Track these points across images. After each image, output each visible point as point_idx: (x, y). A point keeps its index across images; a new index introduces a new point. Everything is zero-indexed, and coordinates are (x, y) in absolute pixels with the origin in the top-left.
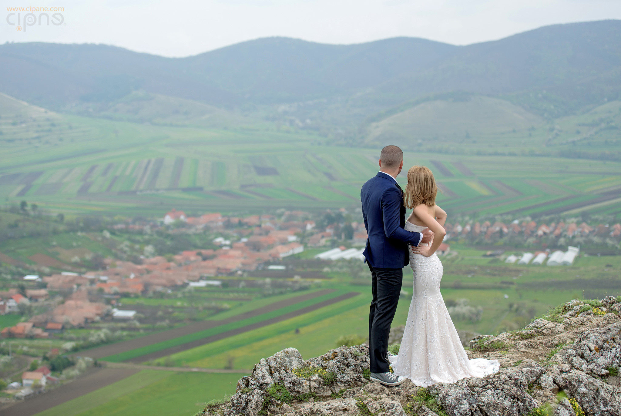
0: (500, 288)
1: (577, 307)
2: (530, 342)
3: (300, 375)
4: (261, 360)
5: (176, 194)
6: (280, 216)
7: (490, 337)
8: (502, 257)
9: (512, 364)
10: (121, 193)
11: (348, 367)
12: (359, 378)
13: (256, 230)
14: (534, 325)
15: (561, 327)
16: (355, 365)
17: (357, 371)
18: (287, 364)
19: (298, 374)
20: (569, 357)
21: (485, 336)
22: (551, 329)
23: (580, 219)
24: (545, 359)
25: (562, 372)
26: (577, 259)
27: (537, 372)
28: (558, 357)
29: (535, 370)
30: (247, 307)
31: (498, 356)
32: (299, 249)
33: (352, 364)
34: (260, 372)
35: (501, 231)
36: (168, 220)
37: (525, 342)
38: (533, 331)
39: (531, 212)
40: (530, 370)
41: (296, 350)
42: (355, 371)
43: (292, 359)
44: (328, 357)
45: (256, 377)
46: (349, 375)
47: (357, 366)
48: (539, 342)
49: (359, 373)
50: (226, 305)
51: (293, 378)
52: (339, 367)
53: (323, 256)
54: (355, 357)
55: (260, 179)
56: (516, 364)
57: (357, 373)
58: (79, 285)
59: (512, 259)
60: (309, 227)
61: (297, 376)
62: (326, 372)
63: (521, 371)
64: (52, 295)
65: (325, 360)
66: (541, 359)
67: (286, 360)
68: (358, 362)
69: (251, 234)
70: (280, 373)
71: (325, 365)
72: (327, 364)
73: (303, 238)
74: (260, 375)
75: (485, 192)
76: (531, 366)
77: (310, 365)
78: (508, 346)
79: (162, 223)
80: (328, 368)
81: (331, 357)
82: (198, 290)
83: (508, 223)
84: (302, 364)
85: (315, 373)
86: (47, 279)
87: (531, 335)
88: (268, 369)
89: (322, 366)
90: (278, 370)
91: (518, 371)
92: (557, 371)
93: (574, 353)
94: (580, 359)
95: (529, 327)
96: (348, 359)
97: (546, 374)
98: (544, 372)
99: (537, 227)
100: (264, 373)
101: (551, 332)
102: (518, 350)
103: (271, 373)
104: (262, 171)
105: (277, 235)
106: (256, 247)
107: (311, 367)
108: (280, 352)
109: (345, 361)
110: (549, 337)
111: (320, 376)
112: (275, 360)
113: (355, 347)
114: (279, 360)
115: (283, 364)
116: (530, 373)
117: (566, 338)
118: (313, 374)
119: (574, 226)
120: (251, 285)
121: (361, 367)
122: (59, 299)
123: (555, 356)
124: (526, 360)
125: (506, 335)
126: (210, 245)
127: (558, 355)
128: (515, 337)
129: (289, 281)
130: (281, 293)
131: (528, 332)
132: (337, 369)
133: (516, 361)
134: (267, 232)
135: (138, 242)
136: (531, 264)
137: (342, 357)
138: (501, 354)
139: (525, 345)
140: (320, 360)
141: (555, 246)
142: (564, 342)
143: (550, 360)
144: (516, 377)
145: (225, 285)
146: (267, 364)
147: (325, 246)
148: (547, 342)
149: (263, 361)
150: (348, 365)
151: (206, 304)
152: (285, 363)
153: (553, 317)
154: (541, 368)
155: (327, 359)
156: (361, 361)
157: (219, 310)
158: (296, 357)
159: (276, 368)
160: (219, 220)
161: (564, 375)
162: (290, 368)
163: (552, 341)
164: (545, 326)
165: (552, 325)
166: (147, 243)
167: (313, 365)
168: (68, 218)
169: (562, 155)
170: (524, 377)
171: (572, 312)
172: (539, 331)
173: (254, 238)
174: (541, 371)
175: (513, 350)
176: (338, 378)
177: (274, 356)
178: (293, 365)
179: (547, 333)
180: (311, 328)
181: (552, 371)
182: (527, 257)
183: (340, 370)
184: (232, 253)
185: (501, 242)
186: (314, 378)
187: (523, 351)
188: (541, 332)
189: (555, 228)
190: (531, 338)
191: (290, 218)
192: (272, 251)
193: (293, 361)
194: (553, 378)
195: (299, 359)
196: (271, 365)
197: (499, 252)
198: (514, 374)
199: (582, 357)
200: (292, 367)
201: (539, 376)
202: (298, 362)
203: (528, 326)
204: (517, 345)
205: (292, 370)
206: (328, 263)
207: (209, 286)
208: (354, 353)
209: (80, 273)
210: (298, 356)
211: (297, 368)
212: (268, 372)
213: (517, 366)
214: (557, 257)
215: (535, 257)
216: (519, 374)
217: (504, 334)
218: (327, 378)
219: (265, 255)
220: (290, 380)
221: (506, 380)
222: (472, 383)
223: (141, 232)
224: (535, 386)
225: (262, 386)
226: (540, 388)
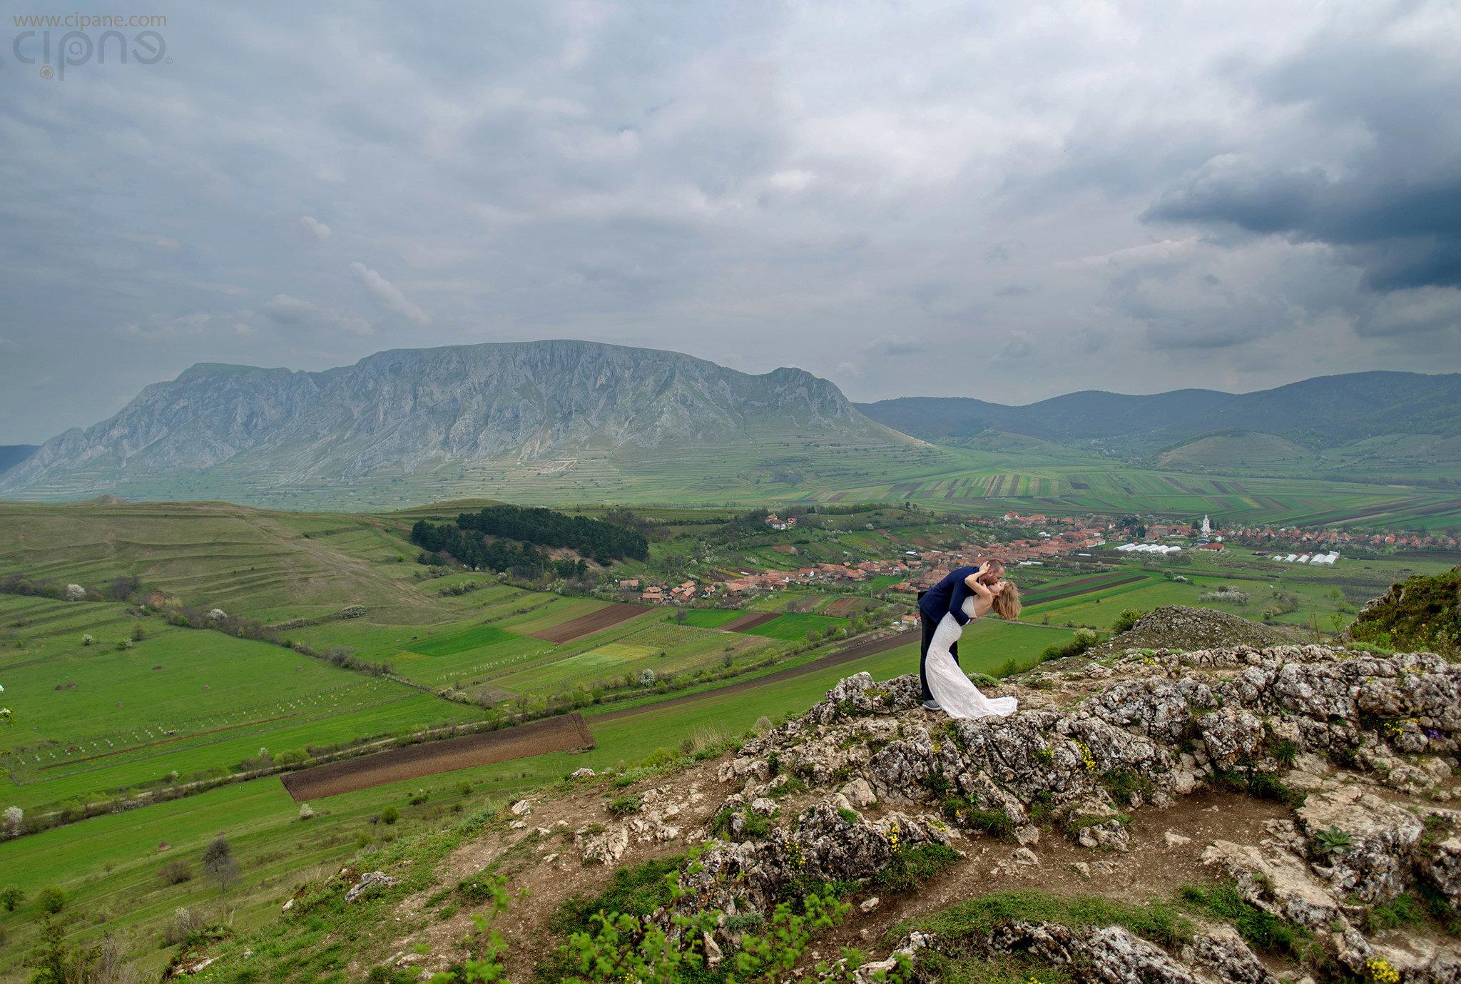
0: (1266, 580)
3: (867, 695)
5: (1013, 500)
6: (1089, 518)
8: (1269, 556)
10: (973, 498)
11: (905, 693)
12: (913, 702)
13: (1070, 527)
14: (1087, 668)
15: (1110, 671)
18: (859, 686)
19: (866, 693)
20: (1092, 705)
22: (1099, 674)
23: (1342, 529)
24: (1071, 704)
25: (1079, 718)
26: (1337, 561)
27: (1055, 717)
28: (1082, 705)
29: (1053, 715)
30: (1060, 582)
31: (1036, 695)
32: (1102, 543)
33: (908, 691)
34: (836, 689)
35: (1269, 536)
36: (1007, 518)
37: (1070, 683)
38: (1084, 673)
39: (1297, 522)
40: (1049, 715)
41: (870, 675)
42: (910, 696)
43: (864, 682)
44: (893, 682)
46: (905, 699)
47: (912, 692)
48: (1082, 685)
50: (1045, 579)
51: (861, 697)
52: (897, 692)
53: (1120, 548)
55: (1075, 492)
56: (1041, 707)
58: (942, 560)
59: (1278, 558)
60: (1111, 527)
61: (865, 695)
62: (887, 695)
63: (1039, 715)
64: (924, 565)
65: (891, 684)
66: (1068, 703)
69: (1066, 530)
70: (852, 692)
71: (889, 688)
73: (1105, 535)
74: (837, 692)
75: (1256, 506)
76: (1050, 711)
78: (1055, 686)
79: (1002, 520)
80: (890, 692)
81: (895, 682)
82: (1026, 567)
83: (1276, 530)
84: (871, 687)
85: (879, 694)
86: (921, 554)
88: (844, 687)
89: (886, 690)
90: (852, 689)
91: (1035, 714)
92: (1076, 717)
93: (1098, 702)
94: (1103, 708)
96: (906, 686)
97: (1063, 720)
98: (1062, 718)
99: (1302, 535)
100: (840, 691)
101: (1099, 677)
102: (1061, 690)
103: (846, 690)
104: (1077, 486)
105: (1085, 532)
106: (1070, 539)
107: (879, 689)
108: (856, 675)
109: (903, 687)
110: (1093, 681)
111: (881, 698)
112: (851, 682)
114: (855, 682)
115: (857, 684)
116: (1047, 717)
117: (1105, 684)
118: (876, 695)
119: (1336, 535)
120: (1065, 566)
122: (929, 568)
123: (1080, 703)
125: (1058, 675)
126: (1035, 536)
127: (1082, 702)
128: (1065, 677)
129: (1093, 565)
130: (1087, 573)
132: (895, 693)
134: (1078, 530)
135: (984, 532)
136: (1295, 562)
137: (902, 684)
138: (1040, 693)
139: (1069, 686)
141: (1317, 550)
142: (1102, 688)
143: (1075, 706)
144: (1033, 720)
145: (1045, 565)
146: (845, 684)
147: (1122, 541)
148: (1088, 686)
150: (905, 691)
151: (1031, 578)
153: (1108, 662)
154: (1060, 714)
157: (1040, 583)
158: (868, 680)
159: (850, 687)
160: (1043, 520)
161: (1080, 722)
163: (1093, 685)
164: (1095, 670)
165: (1101, 670)
166: (991, 533)
167: (880, 687)
168: (936, 514)
169: (1327, 478)
170: (1041, 721)
172: (1088, 674)
173: (1068, 533)
174: (1060, 716)
175: (1056, 690)
176: (895, 701)
177: (851, 679)
179: (1094, 677)
180: (1108, 600)
181: (1070, 718)
182: (1291, 557)
184: (1051, 543)
185: (1269, 544)
186: (876, 699)
188: (1090, 675)
189: (1318, 536)
191: (1096, 521)
192: (1082, 543)
194: (1070, 724)
196: (848, 685)
197: (1267, 552)
198: (1030, 717)
199: (1106, 706)
200: (863, 688)
201: (1055, 721)
202: (868, 684)
206: (1124, 553)
207: (1033, 565)
209: (944, 551)
210: (870, 680)
211: (866, 689)
212: (844, 690)
214: (1319, 558)
215: (1299, 557)
216: (1036, 718)
218: (887, 700)
219: (1076, 545)
220: (858, 698)
221: (1022, 722)
222: (990, 721)
223: (986, 526)
224: (1052, 728)
225: (835, 701)
226: (1055, 731)
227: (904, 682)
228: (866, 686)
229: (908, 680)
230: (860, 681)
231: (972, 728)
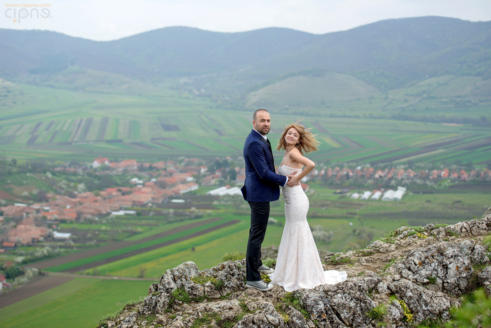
0: (346, 218)
1: (406, 232)
2: (370, 258)
3: (197, 282)
4: (167, 271)
5: (102, 145)
6: (181, 162)
7: (340, 254)
8: (348, 194)
9: (356, 274)
10: (60, 144)
11: (233, 276)
12: (241, 284)
13: (163, 173)
14: (373, 246)
15: (393, 246)
16: (238, 275)
17: (239, 279)
18: (187, 274)
19: (195, 281)
20: (399, 269)
21: (336, 254)
22: (386, 248)
23: (407, 166)
24: (381, 271)
25: (394, 280)
26: (404, 196)
27: (375, 281)
28: (391, 270)
29: (374, 279)
30: (155, 231)
31: (346, 269)
32: (195, 187)
33: (236, 274)
34: (166, 280)
35: (347, 175)
36: (96, 164)
37: (367, 258)
38: (373, 250)
39: (370, 160)
40: (370, 279)
41: (194, 263)
42: (238, 279)
43: (190, 270)
44: (218, 269)
45: (163, 283)
46: (234, 282)
47: (239, 275)
48: (377, 258)
49: (241, 281)
50: (139, 229)
51: (191, 284)
52: (226, 276)
53: (213, 192)
54: (239, 268)
55: (166, 134)
56: (359, 275)
57: (240, 281)
58: (27, 214)
59: (356, 195)
60: (203, 170)
61: (195, 283)
62: (216, 280)
63: (363, 280)
64: (7, 221)
65: (216, 271)
66: (378, 270)
67: (186, 271)
68: (241, 272)
69: (159, 175)
70: (181, 280)
71: (216, 274)
72: (217, 273)
73: (198, 179)
74: (167, 282)
75: (335, 145)
76: (371, 276)
77: (204, 274)
78: (354, 261)
79: (91, 167)
80: (218, 277)
81: (220, 269)
82: (118, 217)
83: (353, 169)
84: (198, 274)
85: (208, 280)
86: (4, 209)
87: (371, 253)
88: (173, 277)
89: (213, 276)
90: (180, 278)
91: (361, 279)
92: (390, 280)
93: (403, 266)
94: (408, 271)
95: (370, 247)
96: (233, 270)
97: (382, 282)
98: (380, 281)
99: (375, 172)
100: (169, 281)
101: (386, 251)
102: (361, 264)
103: (175, 281)
104: (167, 128)
105: (178, 176)
106: (162, 185)
107: (205, 276)
108: (182, 265)
109: (231, 271)
110: (384, 254)
111: (212, 283)
112: (178, 270)
113: (238, 261)
114: (181, 271)
115: (184, 273)
116: (370, 281)
117: (397, 255)
118: (206, 282)
119: (402, 171)
120: (159, 214)
121: (243, 276)
122: (13, 224)
123: (389, 269)
124: (367, 271)
125: (352, 253)
126: (127, 183)
127: (391, 268)
128: (358, 254)
129: (187, 211)
130: (181, 220)
131: (369, 250)
132: (224, 278)
133: (359, 272)
134: (171, 174)
135: (73, 181)
136: (370, 200)
137: (228, 269)
138: (348, 267)
139: (366, 260)
140: (212, 271)
141: (388, 186)
142: (396, 258)
143: (385, 272)
144: (360, 284)
145: (139, 214)
146: (172, 274)
147: (214, 185)
148: (383, 258)
149: (168, 271)
150: (233, 275)
151: (124, 228)
152: (185, 273)
153: (388, 240)
154: (378, 278)
155: (217, 270)
156: (243, 272)
157: (134, 233)
158: (194, 268)
159: (178, 276)
160: (134, 165)
161: (396, 283)
162: (189, 277)
163: (387, 257)
164: (382, 246)
165: (386, 245)
166: (80, 181)
167: (206, 274)
168: (19, 162)
169: (394, 117)
170: (366, 285)
171: (401, 236)
172: (377, 250)
173: (160, 179)
174: (378, 279)
175: (357, 264)
176: (225, 285)
177: (177, 268)
178: (191, 275)
179: (382, 251)
180: (203, 247)
181: (387, 280)
182: (367, 194)
183: (227, 278)
184: (144, 189)
185: (347, 183)
186: (207, 284)
187: (365, 265)
188: (378, 250)
189: (388, 173)
190: (371, 255)
191: (188, 164)
192: (175, 189)
193: (191, 271)
194: (388, 285)
195: (196, 270)
196: (175, 274)
197: (346, 190)
198: (358, 282)
199: (409, 269)
200: (191, 276)
201: (376, 284)
202: (195, 272)
203: (368, 246)
204: (360, 260)
205: (190, 278)
206: (217, 197)
207: (126, 215)
208: (237, 266)
209: (29, 205)
210: (195, 268)
211: (195, 276)
212: (173, 280)
213: (360, 276)
214: (390, 194)
215: (373, 194)
216: (362, 282)
217: (350, 252)
218: (217, 285)
219: (169, 191)
220: (189, 286)
221: (352, 287)
222: (326, 289)
223: (75, 174)
224: (374, 291)
225: (167, 290)
226: (378, 292)
227: (229, 267)
228: (193, 274)
229: (233, 265)
230: (187, 270)
231: (313, 296)
